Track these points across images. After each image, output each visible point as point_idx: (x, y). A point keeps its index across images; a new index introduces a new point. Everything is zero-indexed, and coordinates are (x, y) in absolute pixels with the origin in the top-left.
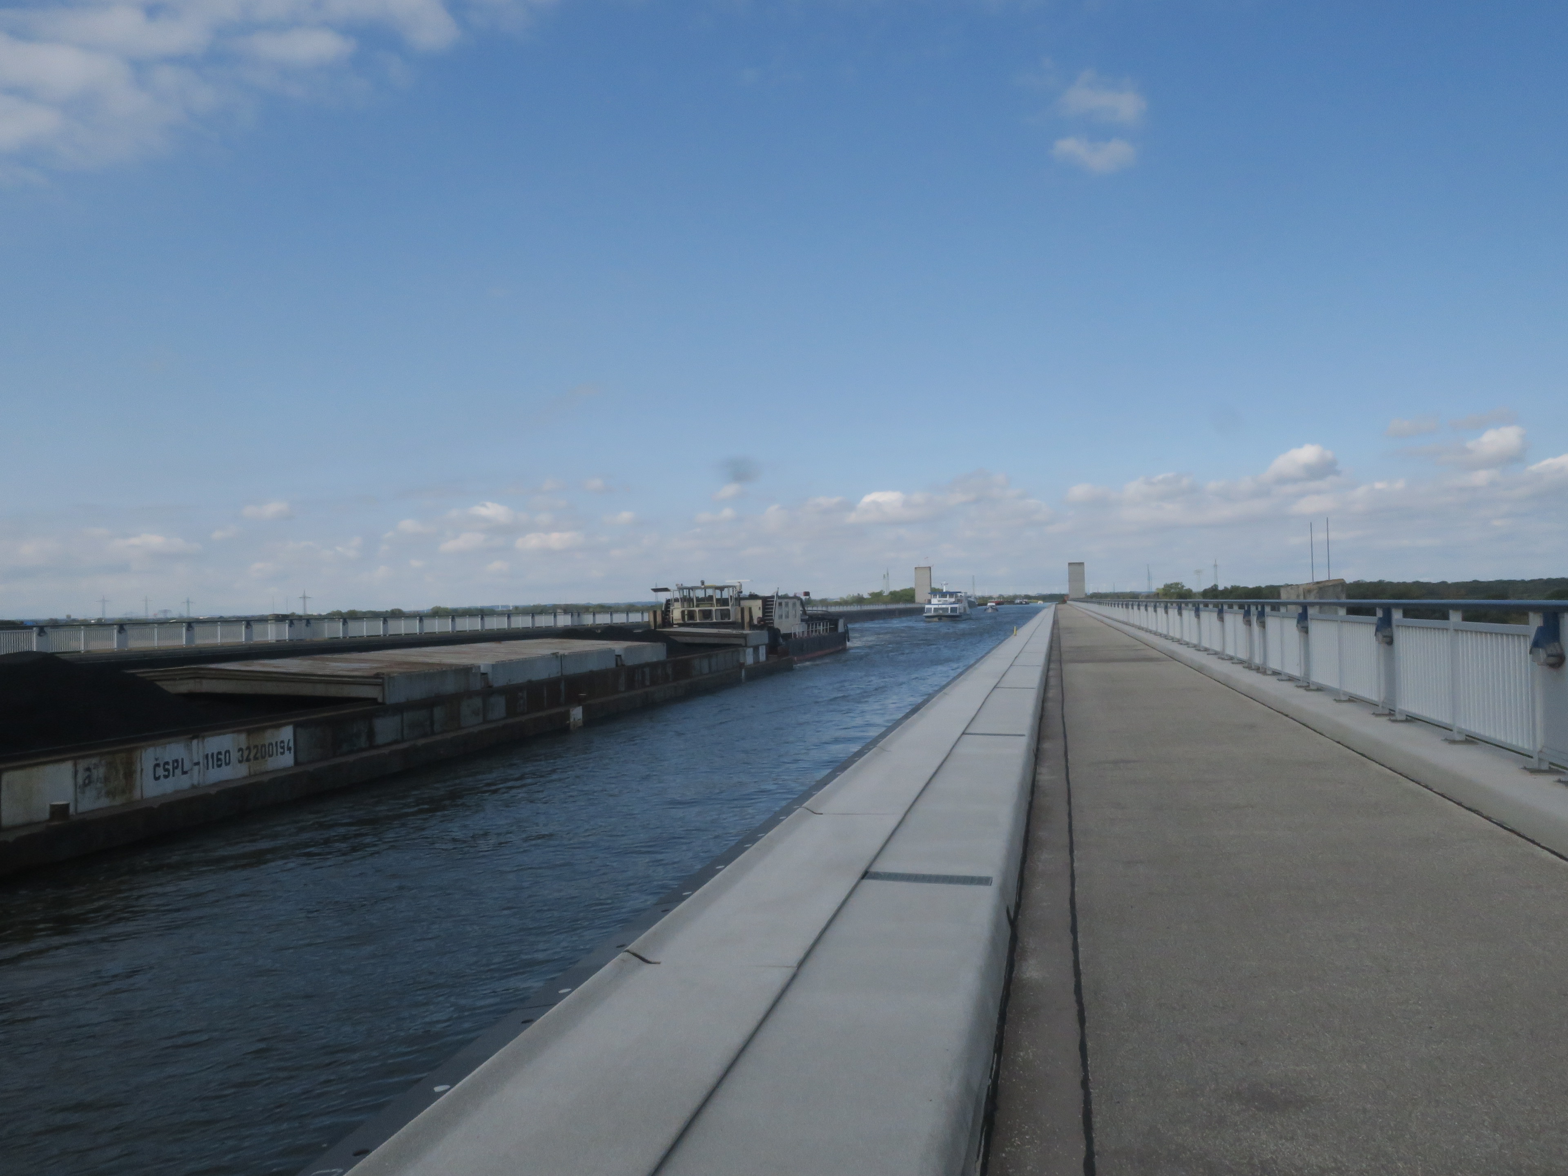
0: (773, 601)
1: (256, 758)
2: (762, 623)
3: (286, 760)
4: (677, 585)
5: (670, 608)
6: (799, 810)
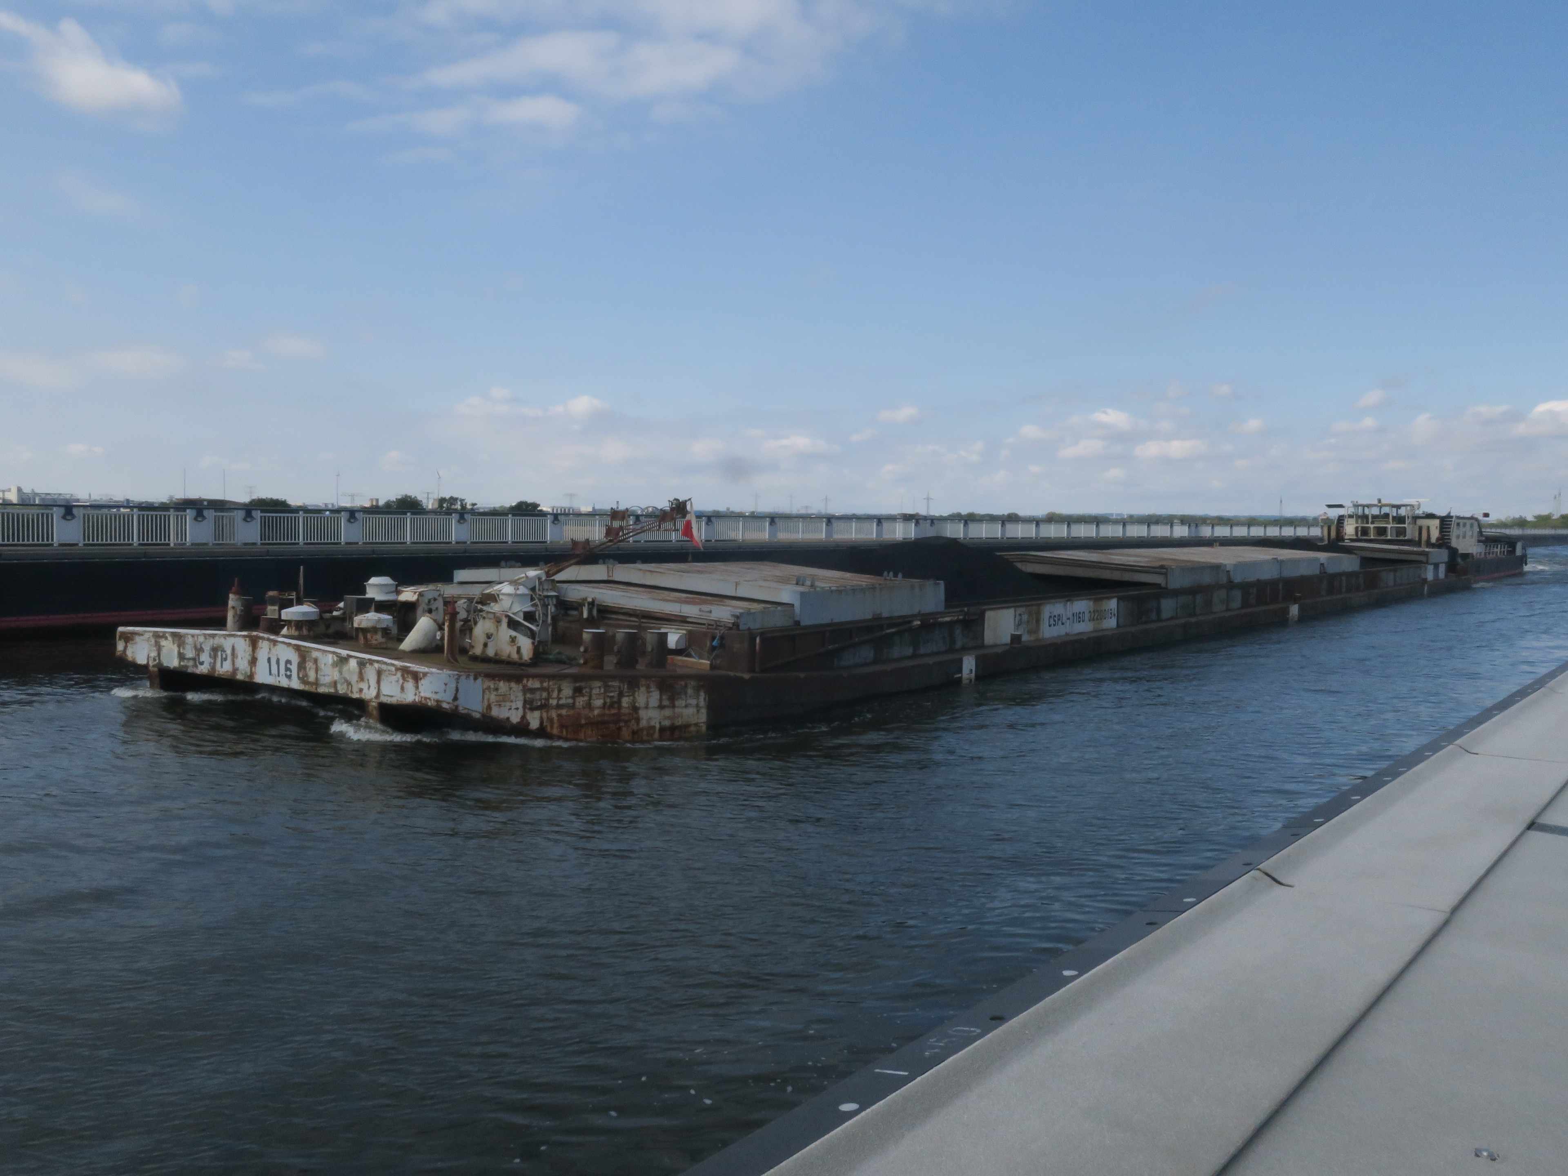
0: (1451, 521)
1: (1097, 619)
2: (1441, 542)
3: (1111, 623)
4: (1352, 502)
5: (1343, 523)
6: (1451, 747)
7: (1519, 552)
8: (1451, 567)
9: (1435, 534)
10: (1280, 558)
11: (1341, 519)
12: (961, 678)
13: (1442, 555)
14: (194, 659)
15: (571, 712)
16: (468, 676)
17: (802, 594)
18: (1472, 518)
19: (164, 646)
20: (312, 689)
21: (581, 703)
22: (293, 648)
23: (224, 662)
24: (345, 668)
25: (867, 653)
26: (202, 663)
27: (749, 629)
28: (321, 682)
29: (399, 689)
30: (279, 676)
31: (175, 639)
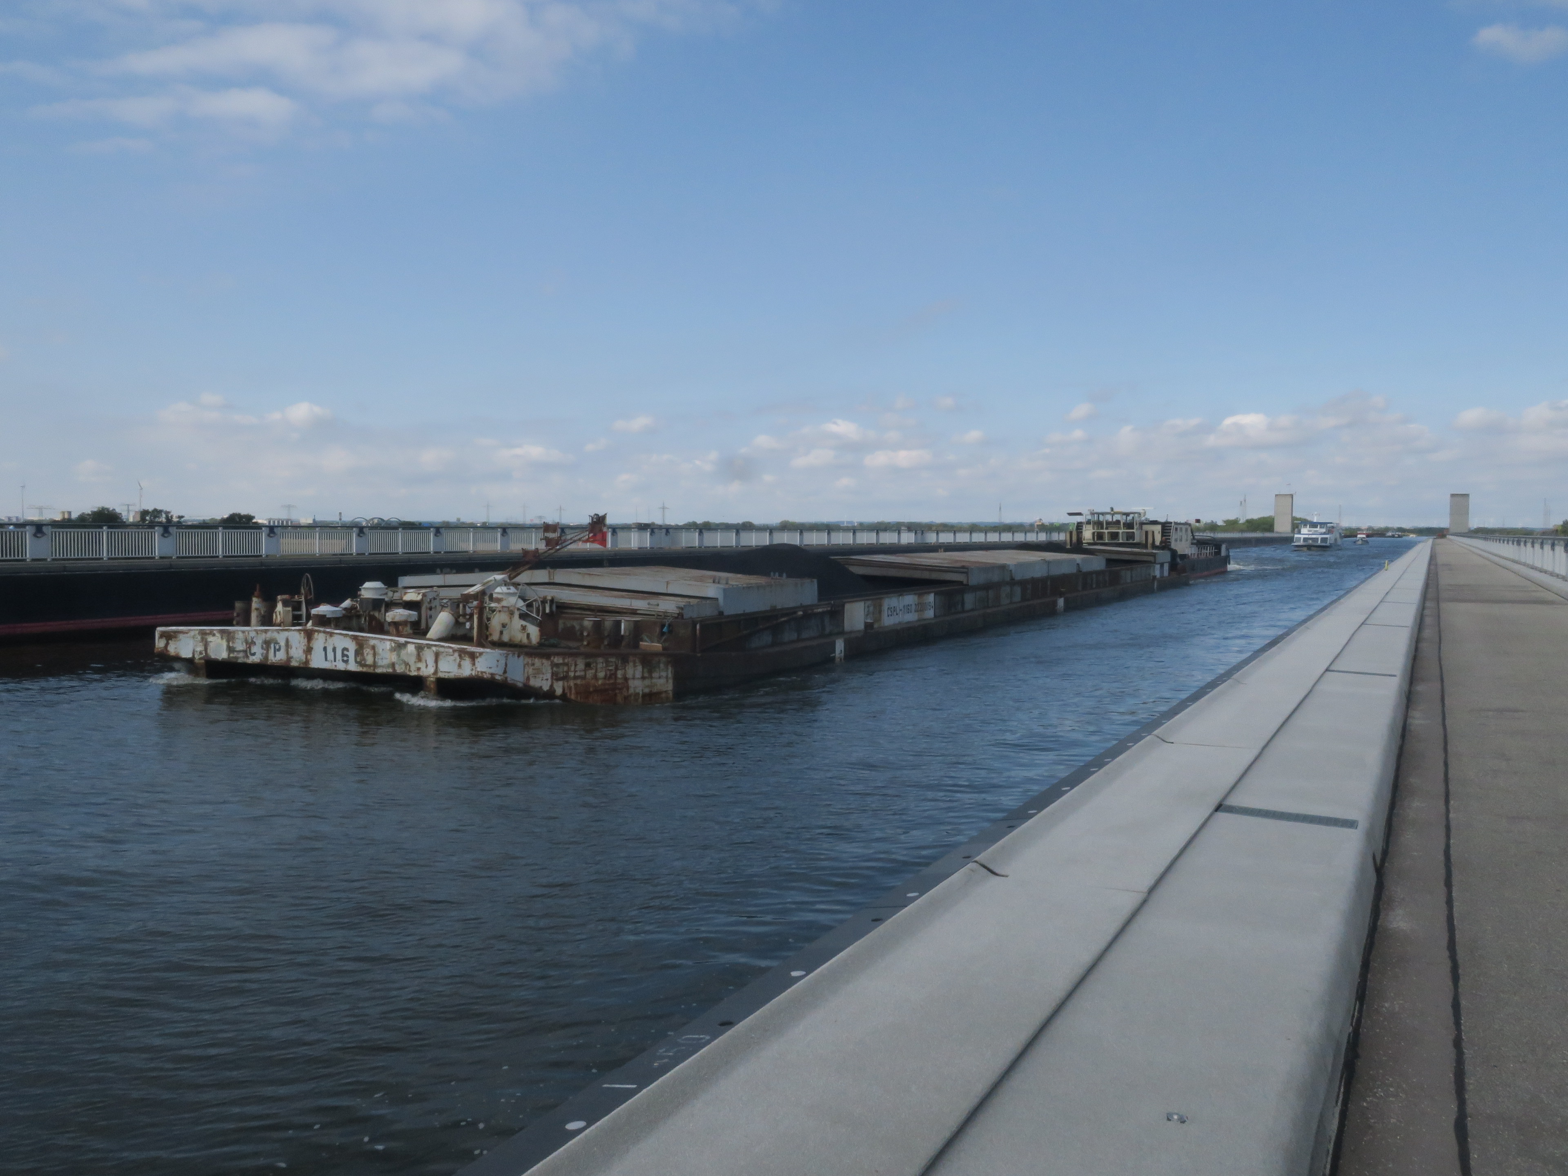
0: (1171, 526)
1: (921, 611)
2: (1163, 544)
3: (930, 614)
4: (1089, 510)
5: (1082, 529)
6: (1148, 738)
7: (1223, 553)
8: (1173, 566)
9: (1158, 539)
10: (1048, 559)
11: (1079, 526)
12: (835, 656)
13: (1164, 556)
14: (245, 651)
15: (584, 682)
16: (514, 654)
17: (724, 590)
18: (1186, 524)
19: (210, 642)
20: (371, 670)
21: (590, 675)
22: (351, 638)
23: (277, 653)
24: (403, 652)
25: (767, 638)
26: (254, 654)
27: (691, 618)
28: (379, 664)
29: (456, 666)
30: (335, 661)
31: (224, 635)
